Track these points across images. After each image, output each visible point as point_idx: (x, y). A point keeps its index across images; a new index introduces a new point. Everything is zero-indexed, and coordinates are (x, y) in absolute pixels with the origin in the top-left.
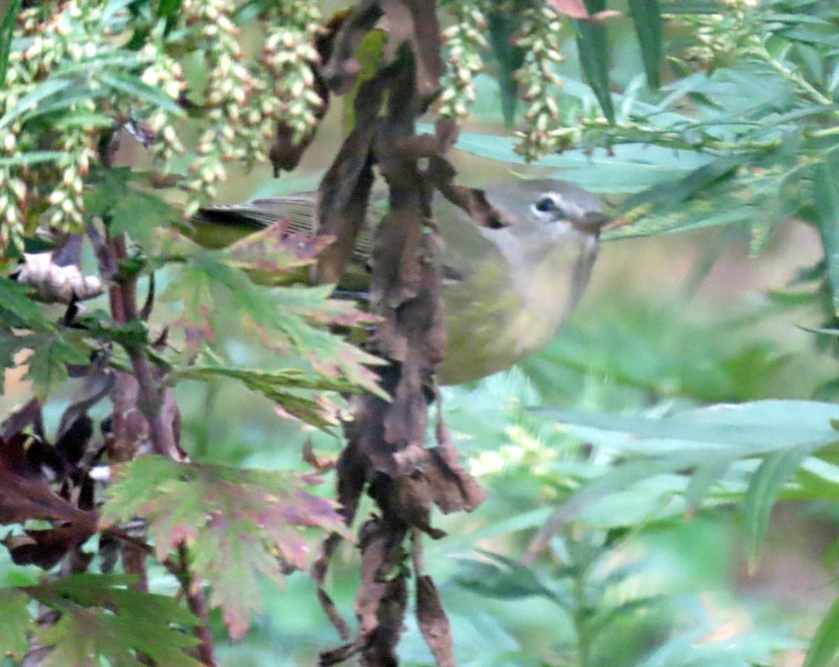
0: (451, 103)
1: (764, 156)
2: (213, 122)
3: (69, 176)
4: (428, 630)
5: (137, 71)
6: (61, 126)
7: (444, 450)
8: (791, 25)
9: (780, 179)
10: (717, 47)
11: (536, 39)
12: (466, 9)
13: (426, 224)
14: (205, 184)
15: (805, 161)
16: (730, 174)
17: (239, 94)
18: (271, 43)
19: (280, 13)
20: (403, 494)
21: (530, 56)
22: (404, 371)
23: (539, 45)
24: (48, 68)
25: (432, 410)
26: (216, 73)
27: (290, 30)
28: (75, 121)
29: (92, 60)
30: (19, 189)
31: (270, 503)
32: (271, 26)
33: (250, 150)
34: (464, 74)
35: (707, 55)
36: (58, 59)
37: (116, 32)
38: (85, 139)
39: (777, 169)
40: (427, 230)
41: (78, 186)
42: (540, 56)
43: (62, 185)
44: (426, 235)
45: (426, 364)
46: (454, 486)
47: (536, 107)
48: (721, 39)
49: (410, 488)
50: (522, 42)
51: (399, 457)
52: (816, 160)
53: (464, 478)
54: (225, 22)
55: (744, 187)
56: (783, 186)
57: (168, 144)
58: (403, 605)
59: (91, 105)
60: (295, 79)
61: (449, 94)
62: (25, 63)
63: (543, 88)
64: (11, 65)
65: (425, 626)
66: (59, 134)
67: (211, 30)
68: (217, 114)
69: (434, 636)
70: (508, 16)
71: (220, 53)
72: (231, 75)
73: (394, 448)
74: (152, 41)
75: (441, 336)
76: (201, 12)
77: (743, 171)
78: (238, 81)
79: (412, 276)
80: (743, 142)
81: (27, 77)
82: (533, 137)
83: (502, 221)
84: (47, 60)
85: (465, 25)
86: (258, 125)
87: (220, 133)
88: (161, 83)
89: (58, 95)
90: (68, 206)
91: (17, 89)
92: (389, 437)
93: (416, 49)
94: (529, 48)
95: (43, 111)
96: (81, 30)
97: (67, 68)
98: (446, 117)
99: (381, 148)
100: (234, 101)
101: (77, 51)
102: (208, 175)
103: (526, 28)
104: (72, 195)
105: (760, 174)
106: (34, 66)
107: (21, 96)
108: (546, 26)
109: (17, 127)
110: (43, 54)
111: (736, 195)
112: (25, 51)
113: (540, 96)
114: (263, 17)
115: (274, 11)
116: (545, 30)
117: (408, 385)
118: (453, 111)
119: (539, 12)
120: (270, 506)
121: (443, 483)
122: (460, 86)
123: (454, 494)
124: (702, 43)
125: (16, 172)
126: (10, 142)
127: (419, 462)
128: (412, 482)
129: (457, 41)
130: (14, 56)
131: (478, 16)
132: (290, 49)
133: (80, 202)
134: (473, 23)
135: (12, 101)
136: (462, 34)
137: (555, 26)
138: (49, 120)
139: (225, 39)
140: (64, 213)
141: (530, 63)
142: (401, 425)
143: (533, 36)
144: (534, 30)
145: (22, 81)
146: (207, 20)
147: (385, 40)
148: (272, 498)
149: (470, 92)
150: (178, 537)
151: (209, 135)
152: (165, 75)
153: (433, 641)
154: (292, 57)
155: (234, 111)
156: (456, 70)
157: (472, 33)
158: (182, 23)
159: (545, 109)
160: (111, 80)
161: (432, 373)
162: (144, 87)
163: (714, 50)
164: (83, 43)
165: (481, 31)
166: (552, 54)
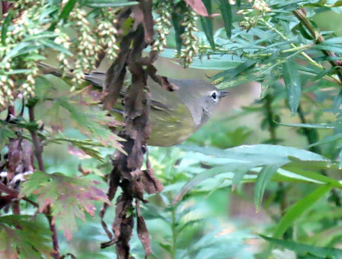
0: (158, 46)
1: (264, 60)
2: (80, 57)
3: (29, 78)
4: (141, 236)
5: (53, 39)
6: (26, 59)
7: (149, 171)
8: (278, 14)
9: (271, 68)
10: (251, 22)
11: (189, 23)
12: (163, 12)
13: (145, 88)
14: (77, 80)
15: (279, 62)
16: (253, 66)
17: (90, 47)
18: (100, 27)
19: (103, 16)
20: (133, 187)
21: (186, 29)
22: (135, 142)
23: (190, 25)
24: (21, 38)
25: (145, 156)
26: (80, 38)
27: (107, 22)
28: (32, 58)
29: (37, 35)
30: (11, 83)
31: (82, 191)
32: (99, 21)
33: (91, 65)
34: (163, 36)
35: (247, 24)
36: (25, 34)
37: (44, 24)
38: (35, 64)
39: (269, 64)
40: (145, 91)
41: (33, 82)
42: (190, 29)
43: (27, 81)
44: (144, 92)
45: (143, 139)
46: (152, 184)
47: (188, 48)
48: (252, 19)
49: (136, 185)
50: (184, 24)
51: (132, 173)
52: (283, 61)
53: (156, 181)
54: (84, 20)
55: (257, 71)
56: (271, 71)
57: (65, 66)
58: (132, 227)
59: (36, 51)
60: (109, 40)
61: (157, 43)
62: (12, 36)
63: (191, 41)
64: (7, 37)
65: (140, 235)
66: (25, 62)
67: (79, 23)
68: (81, 54)
69: (143, 239)
70: (179, 14)
71: (83, 31)
72: (87, 40)
73: (131, 170)
74: (58, 27)
75: (149, 129)
76: (75, 17)
77: (257, 65)
78: (90, 42)
79: (140, 107)
80: (256, 54)
81: (13, 41)
82: (187, 59)
83: (173, 89)
84: (20, 35)
85: (163, 18)
86: (93, 56)
87: (83, 61)
88: (62, 43)
89: (26, 48)
90: (29, 89)
91: (10, 46)
92: (129, 166)
93: (144, 26)
94: (186, 26)
95: (20, 54)
96: (32, 23)
97: (28, 38)
98: (156, 51)
99: (130, 61)
100: (88, 49)
101: (31, 31)
102: (79, 77)
103: (185, 19)
104: (31, 85)
105: (263, 66)
106: (16, 37)
107: (12, 48)
108: (193, 19)
109: (10, 60)
110: (19, 33)
111: (255, 74)
112: (12, 31)
113: (190, 44)
114: (96, 17)
115: (100, 16)
116: (192, 20)
117: (136, 147)
118: (158, 49)
119: (189, 13)
120: (82, 192)
121: (148, 183)
122: (161, 40)
123: (152, 187)
124: (245, 20)
125: (11, 77)
126: (8, 66)
127: (140, 175)
128: (137, 182)
129: (160, 23)
130: (9, 33)
131: (168, 14)
132: (107, 29)
133: (33, 87)
134: (166, 17)
135: (8, 50)
136: (162, 20)
137: (196, 18)
138: (22, 57)
139: (85, 26)
140: (28, 91)
141: (186, 32)
142: (133, 162)
143: (188, 22)
144: (188, 20)
145: (11, 43)
146: (78, 19)
147: (133, 22)
148: (83, 189)
149: (165, 42)
150: (48, 203)
151: (78, 61)
152: (63, 40)
153: (143, 240)
154: (108, 32)
155: (87, 52)
156: (159, 34)
157: (165, 20)
158: (69, 20)
159: (192, 49)
160: (44, 42)
161: (145, 143)
162: (56, 45)
163: (249, 23)
164: (33, 28)
165: (169, 19)
166: (195, 29)
